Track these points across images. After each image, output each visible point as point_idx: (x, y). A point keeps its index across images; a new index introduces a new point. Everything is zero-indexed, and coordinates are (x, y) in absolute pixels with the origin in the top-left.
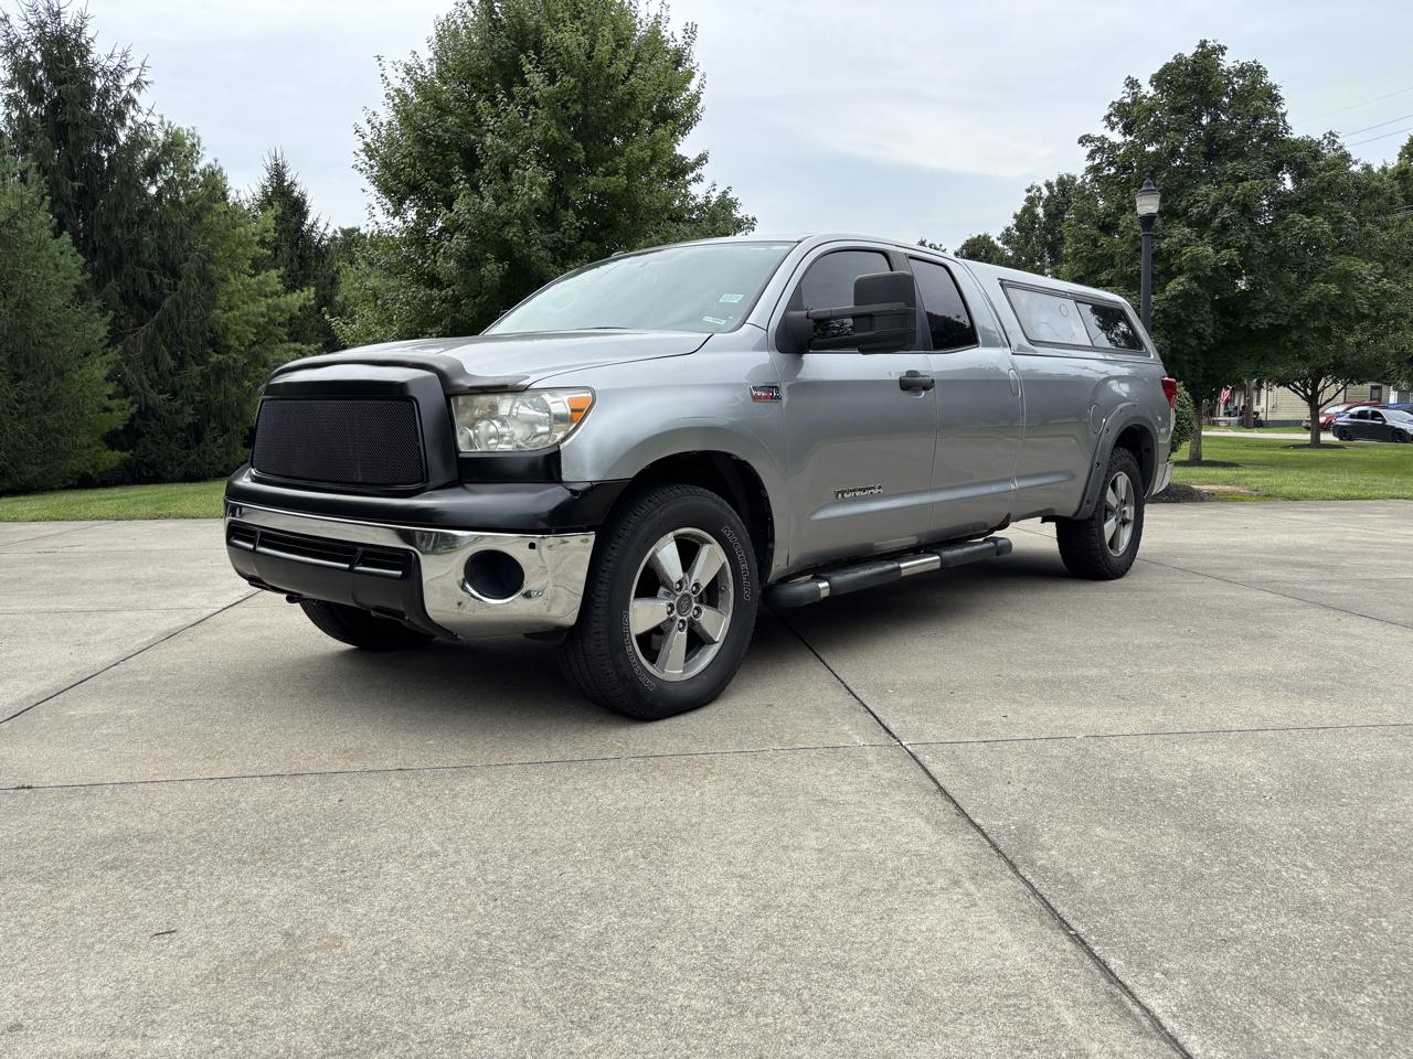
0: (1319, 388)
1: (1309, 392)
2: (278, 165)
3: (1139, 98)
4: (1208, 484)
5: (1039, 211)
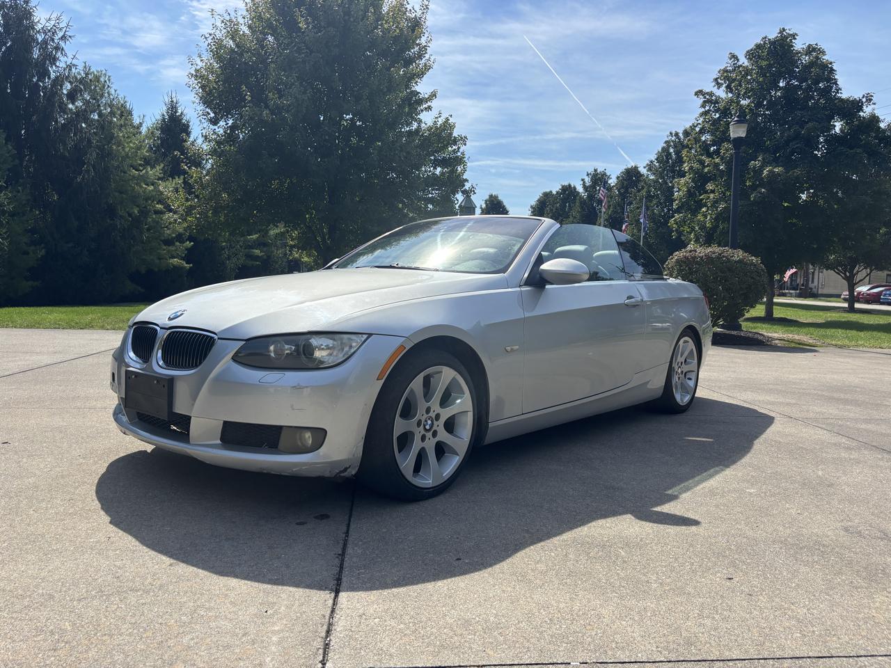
0: (855, 271)
1: (848, 274)
2: (172, 101)
3: (737, 68)
4: (776, 333)
5: (671, 150)
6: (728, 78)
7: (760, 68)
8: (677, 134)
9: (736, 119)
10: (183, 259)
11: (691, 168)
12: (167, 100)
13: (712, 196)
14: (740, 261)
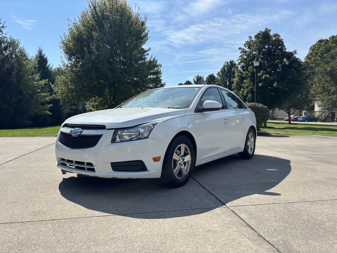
0: (290, 110)
1: (288, 111)
2: (40, 50)
3: (252, 41)
4: (271, 131)
5: (226, 68)
6: (249, 44)
7: (260, 41)
8: (227, 62)
9: (256, 60)
10: (48, 111)
11: (238, 75)
12: (38, 49)
13: (246, 84)
14: (261, 107)
